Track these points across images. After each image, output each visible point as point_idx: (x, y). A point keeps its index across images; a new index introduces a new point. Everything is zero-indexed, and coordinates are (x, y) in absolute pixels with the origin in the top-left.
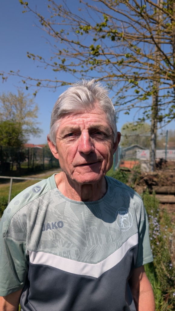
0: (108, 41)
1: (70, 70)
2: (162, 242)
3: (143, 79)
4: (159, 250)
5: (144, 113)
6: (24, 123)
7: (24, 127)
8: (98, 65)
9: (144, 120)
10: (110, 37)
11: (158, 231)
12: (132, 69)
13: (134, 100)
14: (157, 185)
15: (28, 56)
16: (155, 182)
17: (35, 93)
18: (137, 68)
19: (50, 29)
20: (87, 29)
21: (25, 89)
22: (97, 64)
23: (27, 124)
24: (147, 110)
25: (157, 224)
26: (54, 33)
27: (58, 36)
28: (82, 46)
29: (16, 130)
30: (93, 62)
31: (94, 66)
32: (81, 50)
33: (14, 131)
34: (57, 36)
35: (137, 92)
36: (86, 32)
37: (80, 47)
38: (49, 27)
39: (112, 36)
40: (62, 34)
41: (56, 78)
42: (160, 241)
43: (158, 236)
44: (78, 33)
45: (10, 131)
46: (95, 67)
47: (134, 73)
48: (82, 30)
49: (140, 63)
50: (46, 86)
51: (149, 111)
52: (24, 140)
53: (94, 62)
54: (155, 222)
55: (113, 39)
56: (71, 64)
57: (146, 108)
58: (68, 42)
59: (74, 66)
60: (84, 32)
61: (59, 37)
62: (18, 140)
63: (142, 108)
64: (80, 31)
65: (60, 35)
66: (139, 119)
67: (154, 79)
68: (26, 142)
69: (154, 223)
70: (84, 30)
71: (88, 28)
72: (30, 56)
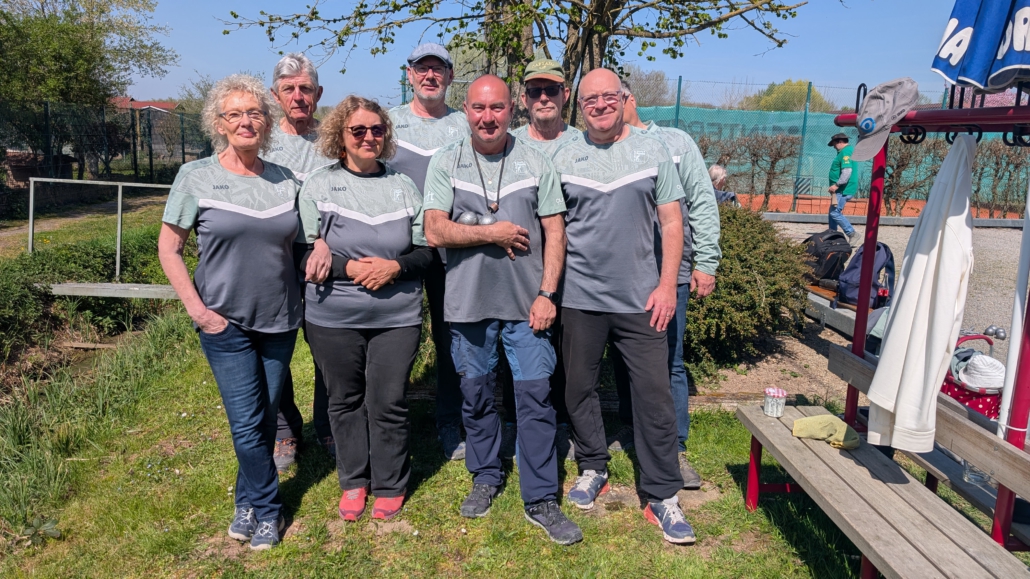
6: (111, 26)
7: (112, 41)
23: (122, 30)
29: (88, 49)
33: (79, 52)
45: (67, 52)
52: (112, 84)
62: (96, 82)
68: (122, 92)
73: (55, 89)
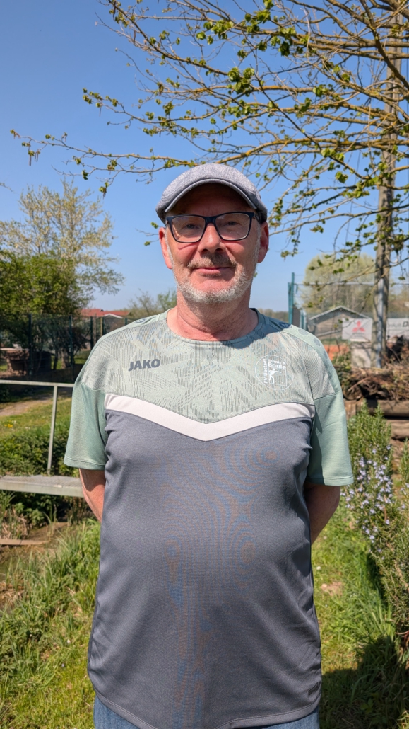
0: (272, 55)
1: (185, 131)
2: (396, 518)
3: (357, 147)
4: (389, 536)
5: (359, 230)
6: (80, 260)
7: (80, 269)
8: (250, 115)
9: (359, 245)
10: (278, 46)
11: (387, 494)
12: (330, 123)
13: (335, 198)
14: (388, 396)
15: (86, 100)
16: (384, 390)
17: (105, 186)
18: (343, 121)
19: (135, 32)
20: (223, 29)
21: (83, 176)
22: (247, 114)
23: (87, 261)
24: (367, 223)
25: (386, 479)
26: (145, 41)
27: (155, 48)
28: (211, 71)
29: (62, 275)
30: (238, 109)
31: (240, 119)
32: (210, 80)
33: (56, 278)
34: (152, 48)
35: (342, 179)
36: (220, 36)
37: (207, 73)
38: (133, 25)
39: (282, 43)
40: (165, 42)
41: (151, 151)
42: (392, 518)
43: (388, 504)
44: (201, 39)
45: (49, 278)
46: (242, 122)
47: (336, 133)
48: (212, 30)
49: (349, 108)
50: (129, 169)
51: (372, 224)
52: (79, 300)
53: (241, 109)
54: (382, 476)
55: (285, 51)
56: (187, 115)
57: (364, 217)
58: (177, 62)
59: (192, 119)
60: (215, 37)
61: (157, 51)
62: (69, 299)
63: (354, 217)
64: (207, 35)
65: (159, 46)
66: (348, 244)
67: (383, 146)
68: (85, 305)
69: (380, 478)
70: (216, 32)
71: (226, 26)
72: (89, 97)
73: (38, 305)
